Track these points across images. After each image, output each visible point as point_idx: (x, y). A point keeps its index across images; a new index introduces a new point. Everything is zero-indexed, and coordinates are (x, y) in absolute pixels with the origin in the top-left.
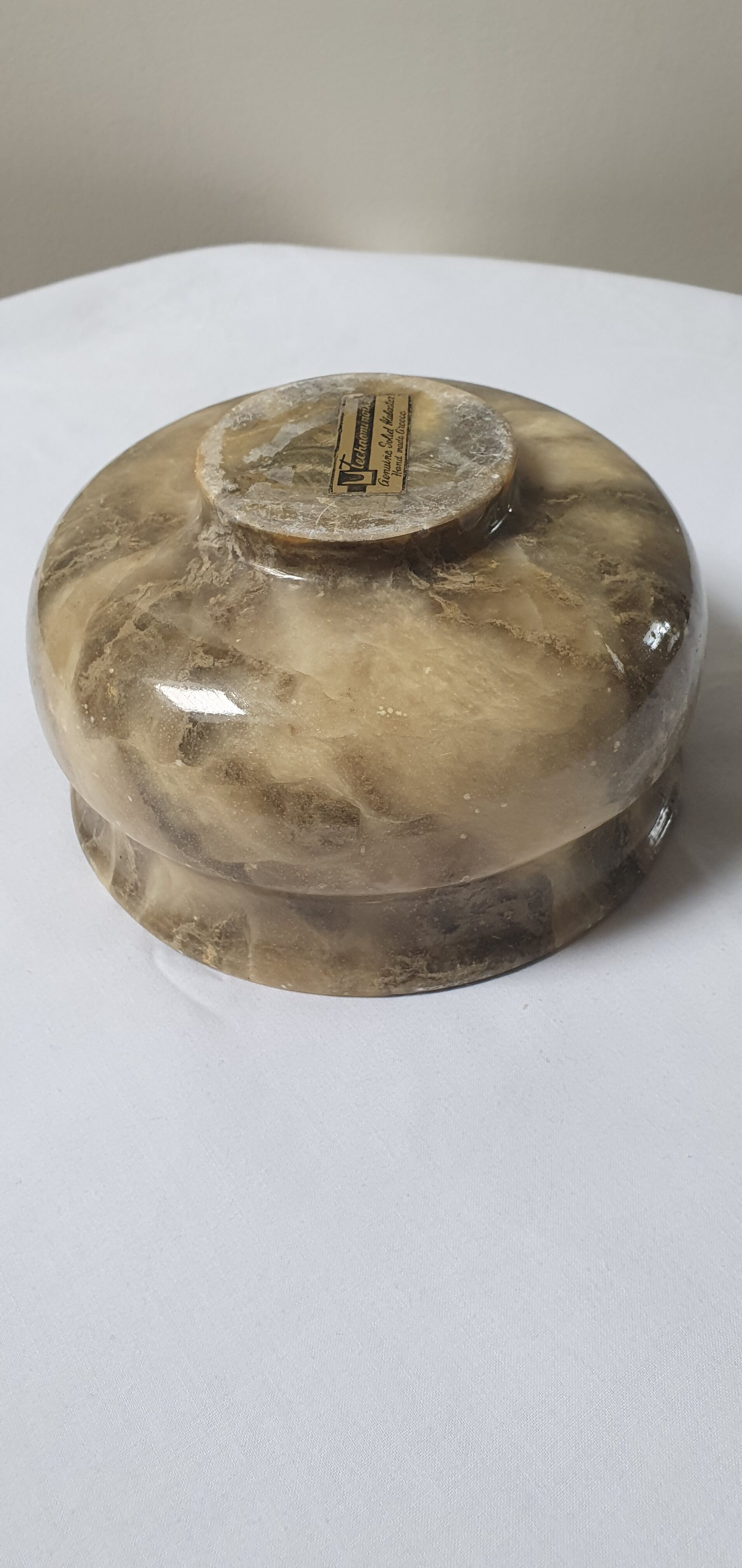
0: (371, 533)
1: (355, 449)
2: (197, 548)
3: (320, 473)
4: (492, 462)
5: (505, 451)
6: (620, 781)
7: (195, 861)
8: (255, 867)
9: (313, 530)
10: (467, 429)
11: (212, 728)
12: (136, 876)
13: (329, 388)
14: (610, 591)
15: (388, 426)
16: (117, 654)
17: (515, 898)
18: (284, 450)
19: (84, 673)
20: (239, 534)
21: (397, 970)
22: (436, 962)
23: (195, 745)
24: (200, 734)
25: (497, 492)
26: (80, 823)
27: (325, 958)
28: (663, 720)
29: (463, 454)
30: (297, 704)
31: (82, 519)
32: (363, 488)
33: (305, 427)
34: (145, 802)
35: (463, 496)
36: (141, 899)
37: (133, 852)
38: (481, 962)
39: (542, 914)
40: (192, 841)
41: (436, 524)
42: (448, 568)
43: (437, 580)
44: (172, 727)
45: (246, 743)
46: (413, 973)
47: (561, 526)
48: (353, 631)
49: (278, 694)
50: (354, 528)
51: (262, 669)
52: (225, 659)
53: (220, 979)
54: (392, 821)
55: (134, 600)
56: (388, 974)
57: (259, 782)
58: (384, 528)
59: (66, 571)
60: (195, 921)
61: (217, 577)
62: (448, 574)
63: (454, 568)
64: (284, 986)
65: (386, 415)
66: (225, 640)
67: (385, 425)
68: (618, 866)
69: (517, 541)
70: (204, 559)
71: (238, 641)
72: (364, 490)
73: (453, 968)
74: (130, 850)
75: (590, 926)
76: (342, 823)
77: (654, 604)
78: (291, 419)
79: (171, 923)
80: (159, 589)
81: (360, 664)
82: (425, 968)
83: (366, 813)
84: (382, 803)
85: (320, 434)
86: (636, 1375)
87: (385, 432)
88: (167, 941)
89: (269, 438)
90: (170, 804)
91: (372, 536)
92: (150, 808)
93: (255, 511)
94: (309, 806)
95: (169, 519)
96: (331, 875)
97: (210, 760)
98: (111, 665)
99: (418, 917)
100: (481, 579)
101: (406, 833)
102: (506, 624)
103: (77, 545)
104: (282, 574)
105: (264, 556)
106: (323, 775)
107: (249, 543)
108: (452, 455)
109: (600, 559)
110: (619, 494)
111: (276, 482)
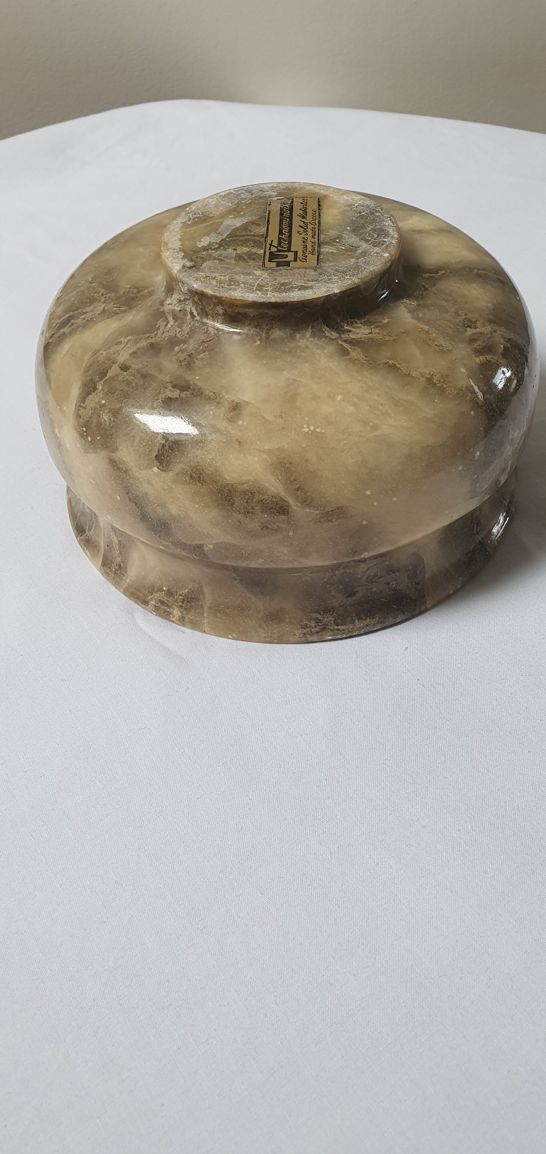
0: (296, 296)
1: (280, 236)
2: (164, 311)
3: (255, 254)
4: (383, 244)
5: (392, 237)
6: (478, 482)
7: (167, 543)
8: (211, 547)
9: (252, 294)
10: (363, 222)
11: (180, 443)
12: (120, 559)
13: (258, 193)
14: (472, 340)
15: (304, 220)
16: (107, 390)
17: (398, 571)
18: (227, 237)
19: (82, 404)
20: (196, 299)
21: (313, 624)
22: (340, 618)
23: (168, 456)
24: (171, 448)
25: (388, 266)
26: (75, 523)
27: (260, 616)
28: (510, 437)
29: (361, 239)
30: (243, 424)
31: (75, 292)
32: (288, 264)
33: (242, 221)
34: (130, 500)
35: (363, 269)
36: (124, 576)
37: (117, 541)
38: (373, 618)
39: (417, 584)
40: (164, 529)
41: (344, 289)
42: (352, 323)
43: (344, 332)
44: (150, 443)
45: (206, 453)
46: (323, 626)
47: (435, 293)
48: (283, 370)
49: (228, 417)
50: (282, 293)
51: (216, 398)
52: (188, 392)
53: (183, 632)
54: (313, 512)
55: (118, 350)
56: (306, 627)
57: (215, 483)
58: (305, 292)
59: (66, 330)
60: (165, 591)
61: (179, 331)
62: (352, 327)
63: (356, 323)
64: (230, 636)
65: (302, 212)
66: (188, 378)
67: (301, 219)
68: (472, 548)
69: (402, 303)
70: (169, 319)
71: (197, 378)
72: (289, 265)
73: (353, 622)
74: (115, 540)
75: (452, 592)
76: (276, 513)
77: (504, 350)
78: (231, 215)
79: (146, 592)
80: (136, 341)
81: (289, 394)
82: (332, 622)
83: (294, 505)
84: (306, 498)
85: (253, 226)
86: (495, 903)
87: (302, 224)
88: (144, 606)
89: (214, 228)
90: (149, 500)
91: (296, 298)
92: (134, 505)
93: (208, 282)
94: (252, 500)
95: (141, 291)
96: (267, 552)
97: (178, 467)
98: (103, 398)
99: (328, 586)
100: (377, 331)
101: (323, 520)
102: (396, 363)
103: (73, 311)
104: (228, 328)
105: (214, 315)
106: (262, 477)
107: (203, 305)
108: (353, 239)
109: (464, 317)
110: (476, 271)
111: (222, 260)
